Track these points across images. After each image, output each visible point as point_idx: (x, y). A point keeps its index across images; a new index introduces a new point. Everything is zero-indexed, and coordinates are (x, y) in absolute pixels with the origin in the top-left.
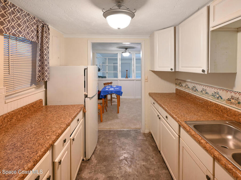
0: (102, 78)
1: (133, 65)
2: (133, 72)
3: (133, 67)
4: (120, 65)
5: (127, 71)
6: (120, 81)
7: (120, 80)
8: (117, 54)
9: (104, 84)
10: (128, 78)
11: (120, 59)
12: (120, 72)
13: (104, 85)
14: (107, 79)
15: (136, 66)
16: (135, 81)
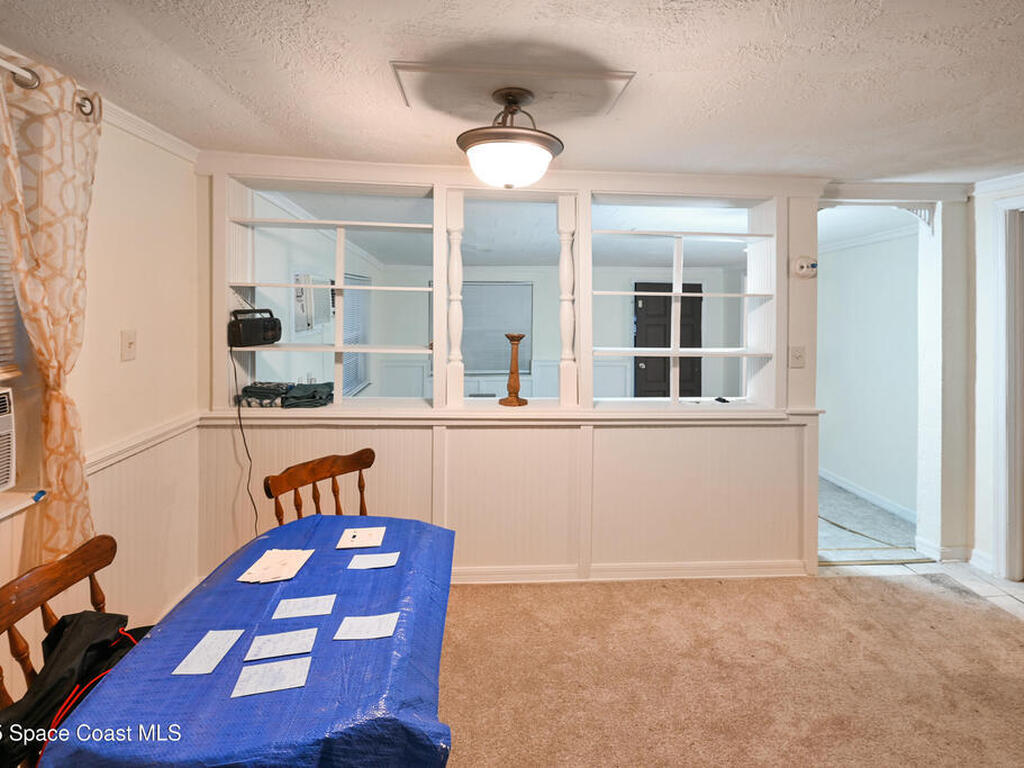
0: (284, 405)
1: (566, 295)
2: (567, 353)
3: (566, 306)
4: (457, 295)
5: (515, 339)
6: (449, 427)
7: (456, 425)
8: (430, 194)
9: (271, 488)
10: (523, 403)
11: (457, 239)
12: (457, 353)
13: (269, 494)
14: (341, 407)
15: (595, 297)
16: (587, 430)
